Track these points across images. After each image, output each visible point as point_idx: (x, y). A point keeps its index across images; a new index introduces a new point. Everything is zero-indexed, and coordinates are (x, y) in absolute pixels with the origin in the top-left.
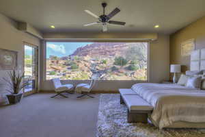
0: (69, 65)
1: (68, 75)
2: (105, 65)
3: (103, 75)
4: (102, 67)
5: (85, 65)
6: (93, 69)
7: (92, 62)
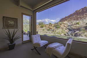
0: (56, 26)
2: (78, 25)
4: (76, 27)
5: (64, 26)
7: (69, 24)
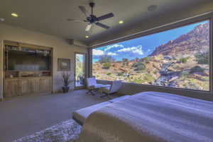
0: (136, 66)
1: (131, 76)
2: (182, 65)
3: (173, 79)
4: (178, 67)
6: (164, 70)
